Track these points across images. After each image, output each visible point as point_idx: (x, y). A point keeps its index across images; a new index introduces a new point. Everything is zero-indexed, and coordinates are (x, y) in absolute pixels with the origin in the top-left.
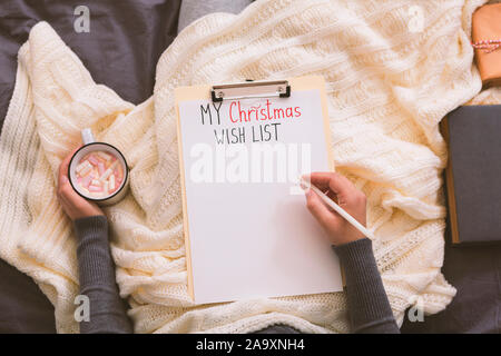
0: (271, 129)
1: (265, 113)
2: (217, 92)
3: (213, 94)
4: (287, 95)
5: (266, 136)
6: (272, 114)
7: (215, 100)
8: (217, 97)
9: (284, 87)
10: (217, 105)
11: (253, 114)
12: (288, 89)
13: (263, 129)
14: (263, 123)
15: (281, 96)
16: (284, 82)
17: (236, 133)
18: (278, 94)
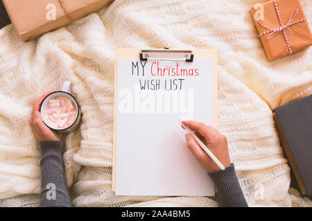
0: (178, 82)
1: (175, 71)
2: (144, 54)
3: (141, 55)
4: (191, 60)
5: (174, 86)
6: (179, 73)
7: (142, 59)
8: (144, 57)
9: (189, 55)
10: (143, 63)
11: (167, 71)
12: (192, 56)
13: (173, 82)
14: (173, 78)
15: (187, 61)
16: (190, 52)
17: (154, 83)
18: (185, 59)
